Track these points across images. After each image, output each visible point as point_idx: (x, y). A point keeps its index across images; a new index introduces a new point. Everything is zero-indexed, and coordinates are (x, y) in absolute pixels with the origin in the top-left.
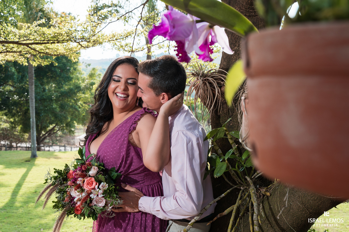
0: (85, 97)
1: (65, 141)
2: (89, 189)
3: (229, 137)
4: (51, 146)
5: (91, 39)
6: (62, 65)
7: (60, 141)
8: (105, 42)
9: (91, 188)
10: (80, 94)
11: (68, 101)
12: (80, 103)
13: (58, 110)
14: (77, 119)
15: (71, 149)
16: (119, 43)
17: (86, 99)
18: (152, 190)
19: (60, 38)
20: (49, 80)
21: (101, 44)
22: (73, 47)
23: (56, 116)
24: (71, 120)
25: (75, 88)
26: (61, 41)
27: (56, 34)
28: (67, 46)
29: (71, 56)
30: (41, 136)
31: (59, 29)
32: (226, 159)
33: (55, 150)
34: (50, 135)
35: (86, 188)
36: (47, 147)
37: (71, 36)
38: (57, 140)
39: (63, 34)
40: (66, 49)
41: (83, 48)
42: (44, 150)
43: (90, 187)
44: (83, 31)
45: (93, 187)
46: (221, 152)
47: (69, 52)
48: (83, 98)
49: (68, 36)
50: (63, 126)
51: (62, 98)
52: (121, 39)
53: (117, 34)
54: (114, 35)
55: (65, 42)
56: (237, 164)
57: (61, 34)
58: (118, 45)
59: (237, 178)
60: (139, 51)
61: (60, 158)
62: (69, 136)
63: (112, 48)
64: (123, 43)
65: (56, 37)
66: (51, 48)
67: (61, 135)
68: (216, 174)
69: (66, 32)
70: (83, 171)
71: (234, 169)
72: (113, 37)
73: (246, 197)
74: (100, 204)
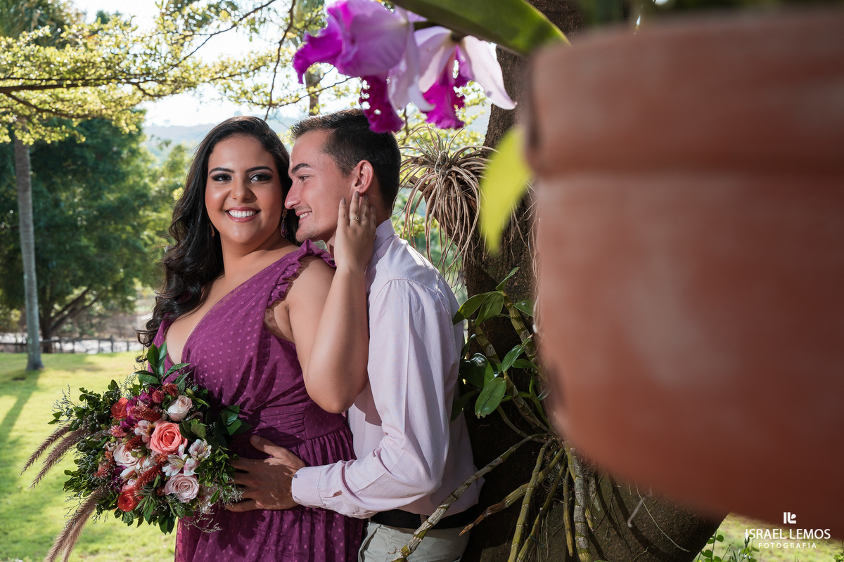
0: (160, 219)
1: (112, 327)
2: (162, 451)
3: (512, 314)
4: (79, 339)
5: (166, 75)
6: (100, 140)
7: (100, 328)
8: (204, 82)
9: (169, 450)
10: (147, 213)
11: (116, 230)
12: (146, 234)
13: (93, 250)
14: (140, 274)
15: (128, 346)
16: (238, 84)
17: (162, 222)
18: (321, 450)
19: (90, 73)
20: (70, 177)
21: (192, 88)
22: (122, 95)
23: (88, 265)
24: (127, 275)
25: (134, 197)
26: (92, 81)
27: (79, 64)
28: (107, 92)
29: (118, 119)
30: (53, 314)
31: (86, 51)
32: (505, 370)
33: (87, 351)
34: (73, 313)
35: (155, 446)
36: (67, 342)
37: (117, 67)
38: (92, 326)
39: (97, 62)
40: (106, 102)
41: (147, 97)
42: (61, 350)
43: (166, 446)
44: (148, 56)
45: (172, 447)
46: (495, 353)
47: (114, 109)
48: (154, 220)
49: (108, 68)
50: (107, 291)
51: (103, 223)
52: (243, 75)
53: (232, 62)
54: (225, 64)
55: (103, 84)
56: (531, 382)
57: (91, 64)
58: (234, 89)
59: (532, 417)
60: (287, 104)
61: (100, 370)
62: (121, 315)
63: (220, 96)
64: (249, 84)
65: (79, 70)
66: (68, 99)
67: (100, 312)
68: (481, 407)
69: (103, 58)
70: (152, 405)
71: (526, 395)
72: (223, 69)
73: (556, 464)
74: (184, 493)
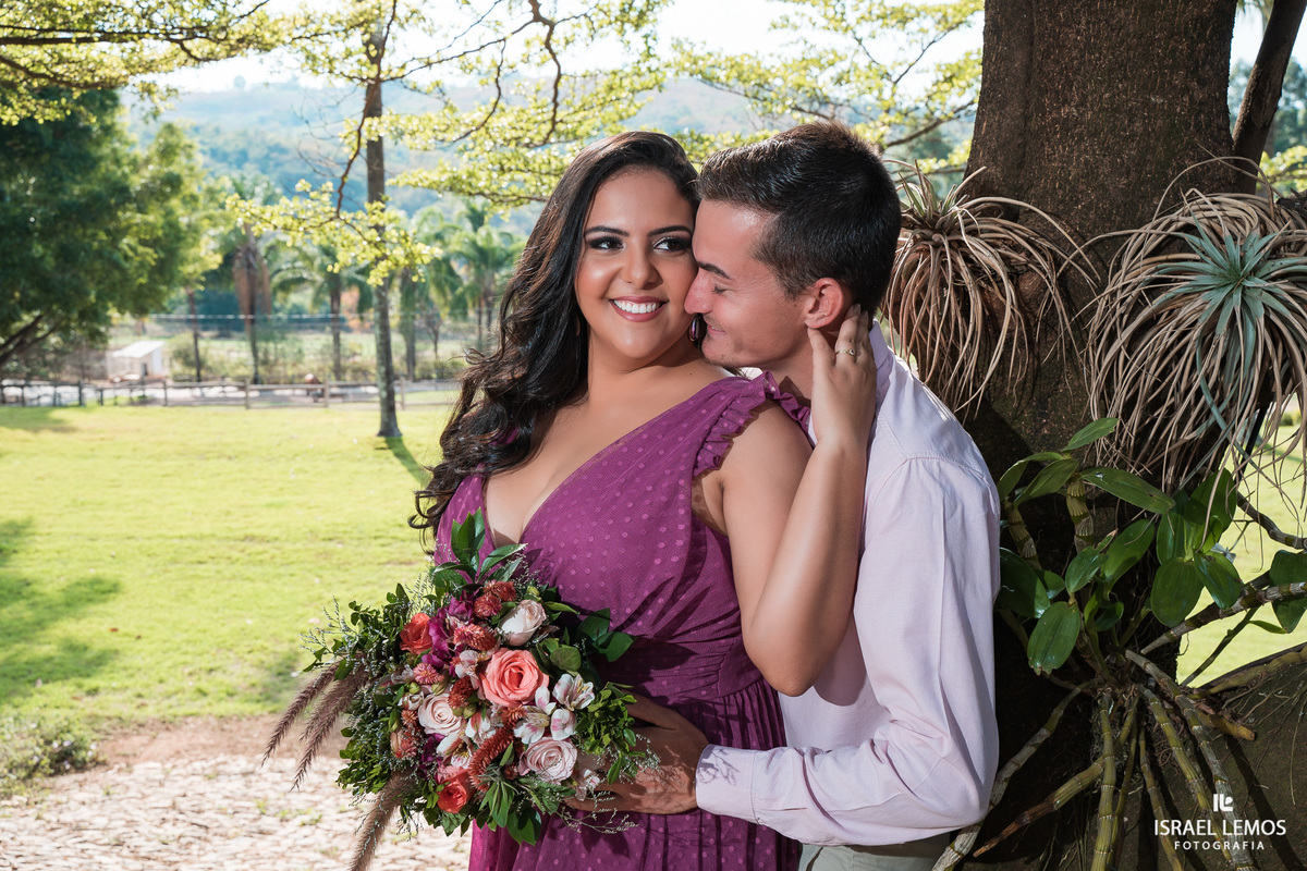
1: (72, 366)
2: (509, 701)
3: (1074, 491)
7: (57, 366)
9: (518, 697)
10: (128, 214)
11: (84, 235)
12: (126, 242)
13: (50, 263)
14: (118, 296)
17: (149, 229)
20: (17, 161)
22: (156, 57)
23: (44, 284)
24: (100, 297)
25: (110, 192)
26: (116, 35)
28: (135, 52)
29: (122, 84)
32: (1071, 590)
34: (21, 347)
38: (46, 364)
41: (192, 60)
45: (524, 692)
46: (1035, 553)
48: (137, 225)
51: (66, 226)
53: (321, 15)
55: (132, 40)
62: (87, 350)
66: (76, 60)
67: (58, 347)
68: (1039, 656)
74: (550, 770)
